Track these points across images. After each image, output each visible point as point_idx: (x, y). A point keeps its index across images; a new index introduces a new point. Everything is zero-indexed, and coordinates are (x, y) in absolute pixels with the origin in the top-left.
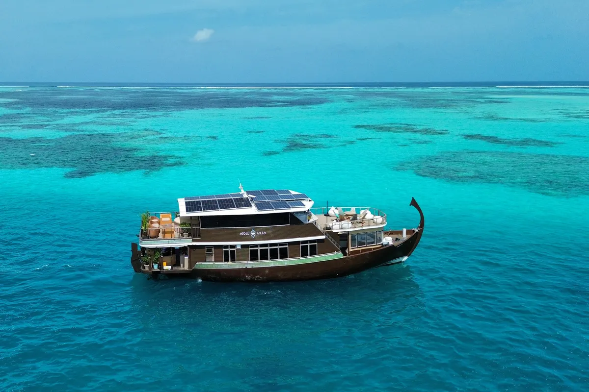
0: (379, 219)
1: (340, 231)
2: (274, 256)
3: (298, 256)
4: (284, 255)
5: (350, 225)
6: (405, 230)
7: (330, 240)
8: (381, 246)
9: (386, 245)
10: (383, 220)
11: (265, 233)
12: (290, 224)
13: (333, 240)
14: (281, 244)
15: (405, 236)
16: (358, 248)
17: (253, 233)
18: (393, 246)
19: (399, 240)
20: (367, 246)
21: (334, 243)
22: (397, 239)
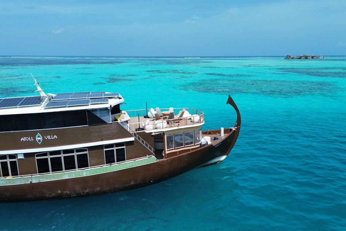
0: (197, 118)
1: (154, 132)
2: (70, 165)
3: (102, 163)
4: (83, 163)
5: (165, 124)
6: (222, 129)
7: (141, 142)
8: (199, 146)
9: (204, 145)
10: (200, 118)
11: (55, 137)
12: (89, 125)
13: (145, 142)
14: (78, 150)
15: (223, 135)
16: (175, 149)
17: (39, 138)
18: (211, 146)
19: (218, 139)
20: (185, 147)
21: (146, 145)
22: (215, 139)
